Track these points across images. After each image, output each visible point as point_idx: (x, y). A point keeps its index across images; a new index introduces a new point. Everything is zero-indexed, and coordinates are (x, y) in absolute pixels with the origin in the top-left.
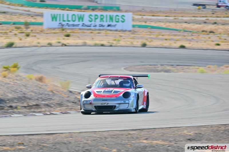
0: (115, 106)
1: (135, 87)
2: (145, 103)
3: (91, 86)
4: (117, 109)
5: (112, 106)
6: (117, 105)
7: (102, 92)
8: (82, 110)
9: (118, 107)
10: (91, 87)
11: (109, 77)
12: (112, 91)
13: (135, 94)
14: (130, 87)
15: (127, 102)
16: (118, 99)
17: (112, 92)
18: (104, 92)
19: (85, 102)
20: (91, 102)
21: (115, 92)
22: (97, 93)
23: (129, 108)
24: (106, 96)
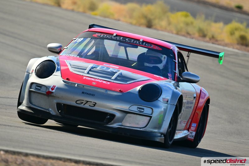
0: (113, 116)
1: (178, 78)
2: (194, 125)
3: (60, 47)
4: (115, 125)
5: (104, 114)
6: (118, 115)
7: (86, 71)
8: (23, 107)
9: (121, 120)
10: (60, 51)
11: (115, 35)
12: (113, 74)
13: (174, 94)
14: (164, 73)
15: (147, 111)
16: (124, 97)
17: (114, 77)
18: (90, 70)
19: (34, 86)
20: (50, 90)
21: (122, 78)
22: (71, 70)
23: (148, 129)
24: (94, 83)
